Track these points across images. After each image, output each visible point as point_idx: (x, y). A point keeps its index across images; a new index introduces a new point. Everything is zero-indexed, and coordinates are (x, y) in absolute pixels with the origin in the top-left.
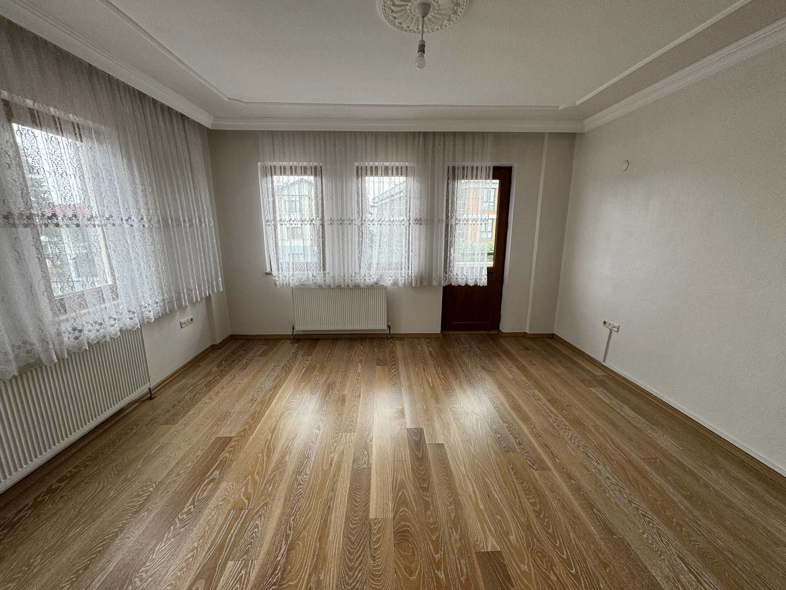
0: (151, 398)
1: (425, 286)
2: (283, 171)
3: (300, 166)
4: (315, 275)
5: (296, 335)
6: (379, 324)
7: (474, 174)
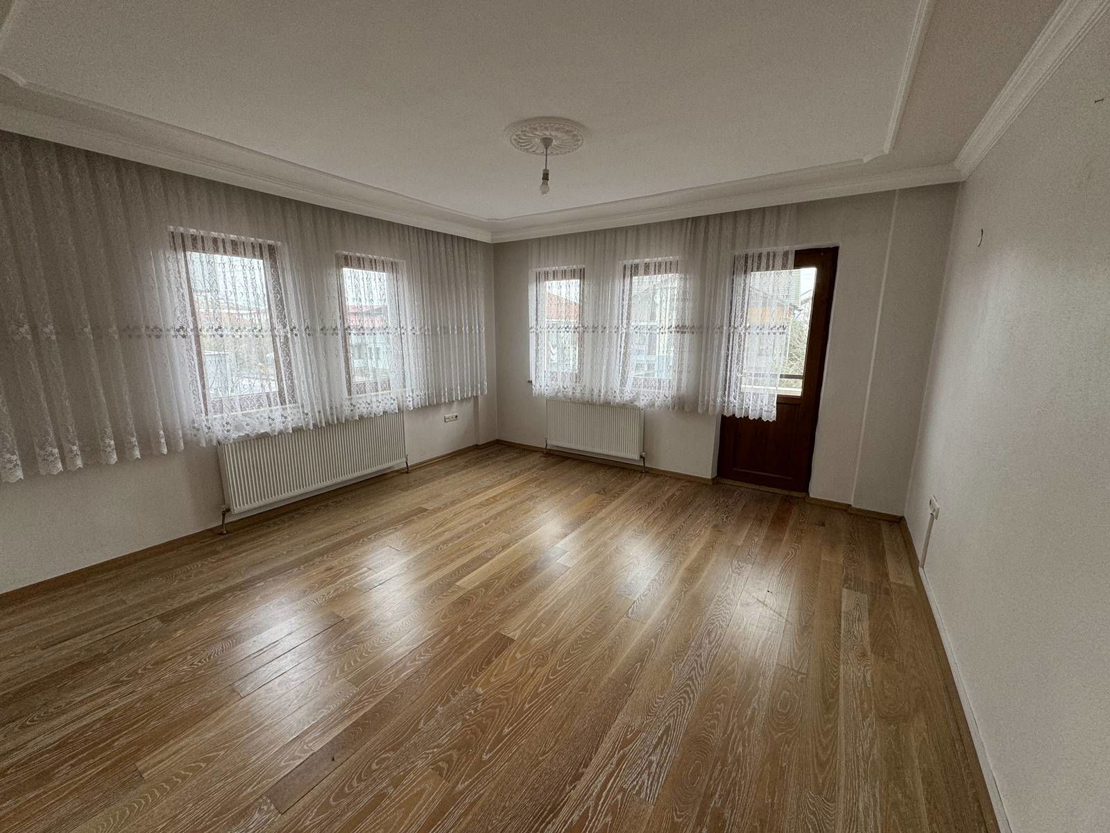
0: (407, 473)
1: (686, 412)
2: (555, 276)
3: (570, 269)
4: (565, 387)
5: (550, 450)
6: (630, 453)
7: (771, 262)
